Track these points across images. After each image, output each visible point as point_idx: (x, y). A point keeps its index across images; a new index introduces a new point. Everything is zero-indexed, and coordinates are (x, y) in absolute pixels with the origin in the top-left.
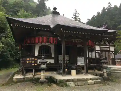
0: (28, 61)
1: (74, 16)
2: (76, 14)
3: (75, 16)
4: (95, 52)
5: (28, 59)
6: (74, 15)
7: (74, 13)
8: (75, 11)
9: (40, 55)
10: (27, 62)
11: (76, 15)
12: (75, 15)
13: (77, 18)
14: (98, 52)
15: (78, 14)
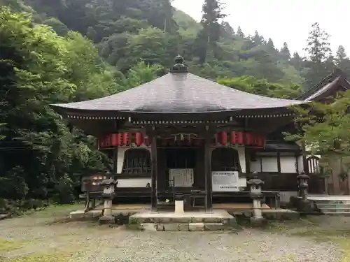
0: (96, 181)
1: (310, 44)
2: (317, 36)
3: (313, 45)
4: (304, 158)
5: (96, 178)
6: (311, 40)
7: (311, 35)
8: (312, 29)
9: (127, 169)
10: (94, 184)
11: (318, 39)
12: (316, 41)
13: (323, 49)
14: (314, 158)
15: (325, 36)
